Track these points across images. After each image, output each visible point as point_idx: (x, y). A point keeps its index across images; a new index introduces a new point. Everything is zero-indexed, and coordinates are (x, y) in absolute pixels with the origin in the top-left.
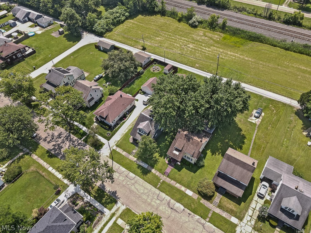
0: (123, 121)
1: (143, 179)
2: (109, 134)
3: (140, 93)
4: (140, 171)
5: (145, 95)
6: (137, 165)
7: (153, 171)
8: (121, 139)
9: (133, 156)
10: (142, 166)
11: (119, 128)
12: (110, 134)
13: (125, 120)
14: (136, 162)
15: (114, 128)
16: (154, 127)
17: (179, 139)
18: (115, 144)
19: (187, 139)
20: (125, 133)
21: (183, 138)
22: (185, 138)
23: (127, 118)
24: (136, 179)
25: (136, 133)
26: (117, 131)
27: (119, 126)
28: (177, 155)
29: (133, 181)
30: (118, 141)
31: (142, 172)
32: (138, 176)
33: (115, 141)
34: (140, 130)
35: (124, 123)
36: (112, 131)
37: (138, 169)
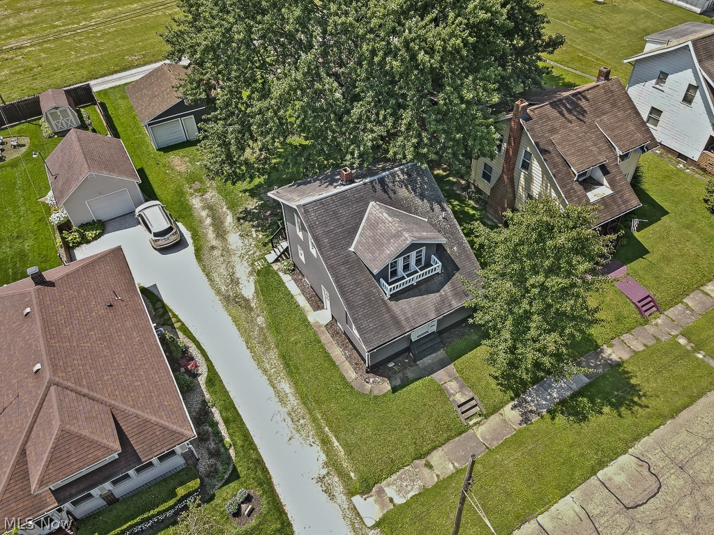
0: (202, 380)
1: (662, 418)
2: (246, 508)
3: (79, 244)
4: (602, 418)
5: (108, 227)
6: (560, 419)
7: (613, 353)
8: (325, 442)
9: (487, 417)
10: (574, 396)
11: (234, 418)
12: (248, 499)
13: (203, 370)
14: (535, 419)
15: (219, 453)
16: (422, 197)
17: (555, 138)
18: (341, 498)
19: (569, 111)
20: (293, 401)
21: (557, 124)
22: (563, 115)
23: (193, 350)
24: (655, 459)
25: (389, 310)
26: (248, 443)
27: (217, 417)
28: (611, 196)
29: (674, 481)
30: (332, 463)
31: (616, 406)
32: (637, 438)
33: (318, 488)
34: (388, 273)
35: (213, 379)
36: (235, 476)
37: (585, 418)
